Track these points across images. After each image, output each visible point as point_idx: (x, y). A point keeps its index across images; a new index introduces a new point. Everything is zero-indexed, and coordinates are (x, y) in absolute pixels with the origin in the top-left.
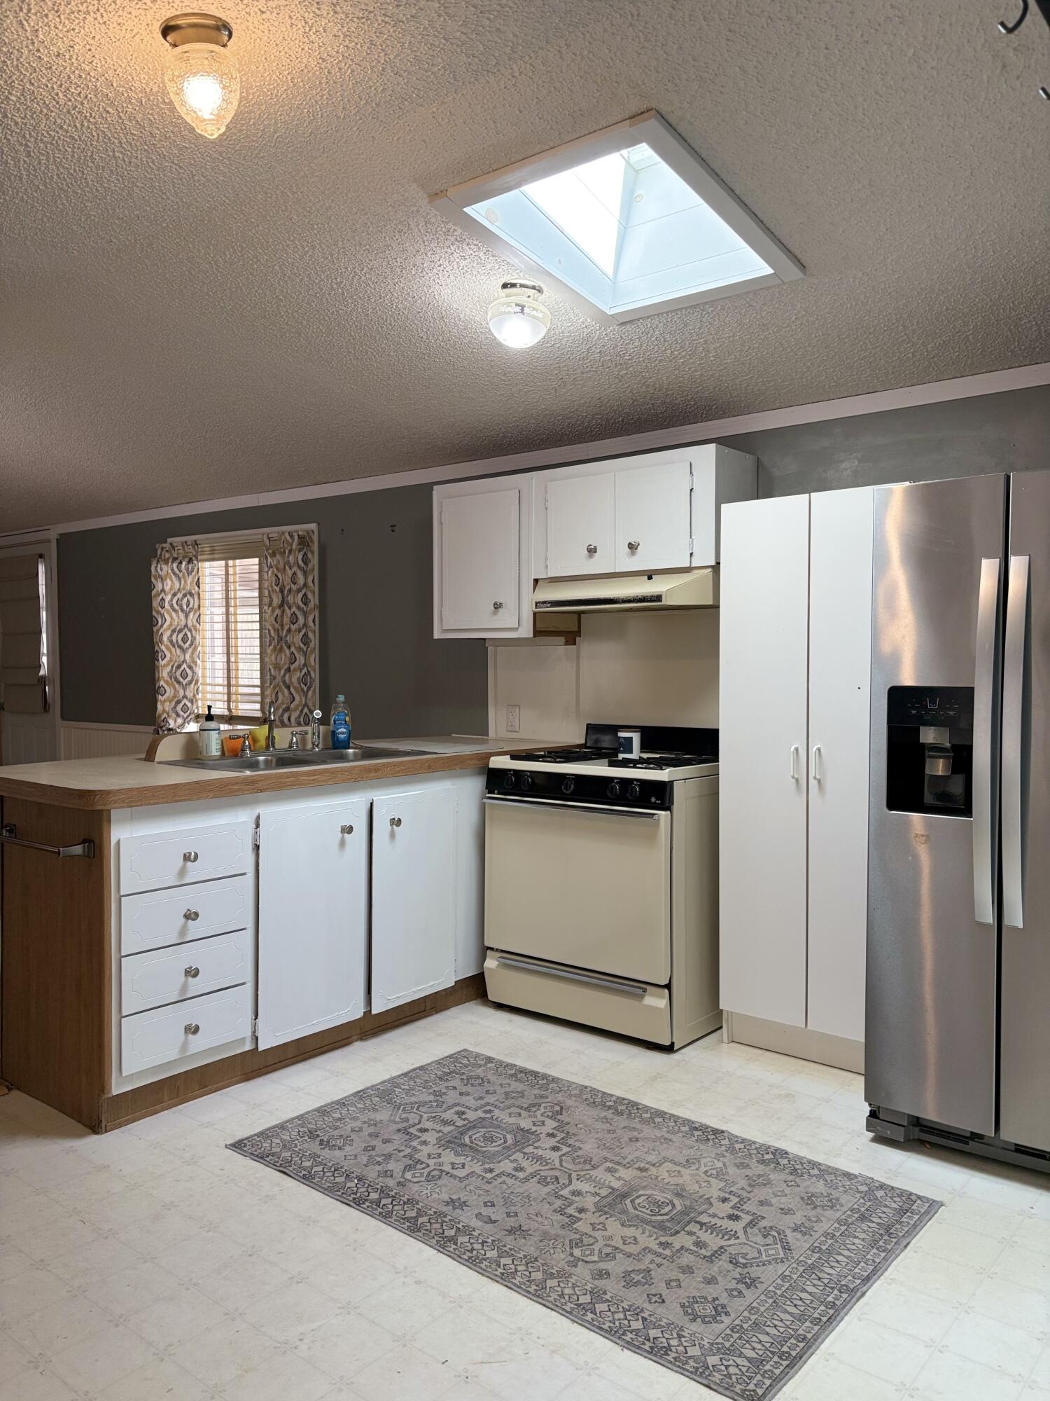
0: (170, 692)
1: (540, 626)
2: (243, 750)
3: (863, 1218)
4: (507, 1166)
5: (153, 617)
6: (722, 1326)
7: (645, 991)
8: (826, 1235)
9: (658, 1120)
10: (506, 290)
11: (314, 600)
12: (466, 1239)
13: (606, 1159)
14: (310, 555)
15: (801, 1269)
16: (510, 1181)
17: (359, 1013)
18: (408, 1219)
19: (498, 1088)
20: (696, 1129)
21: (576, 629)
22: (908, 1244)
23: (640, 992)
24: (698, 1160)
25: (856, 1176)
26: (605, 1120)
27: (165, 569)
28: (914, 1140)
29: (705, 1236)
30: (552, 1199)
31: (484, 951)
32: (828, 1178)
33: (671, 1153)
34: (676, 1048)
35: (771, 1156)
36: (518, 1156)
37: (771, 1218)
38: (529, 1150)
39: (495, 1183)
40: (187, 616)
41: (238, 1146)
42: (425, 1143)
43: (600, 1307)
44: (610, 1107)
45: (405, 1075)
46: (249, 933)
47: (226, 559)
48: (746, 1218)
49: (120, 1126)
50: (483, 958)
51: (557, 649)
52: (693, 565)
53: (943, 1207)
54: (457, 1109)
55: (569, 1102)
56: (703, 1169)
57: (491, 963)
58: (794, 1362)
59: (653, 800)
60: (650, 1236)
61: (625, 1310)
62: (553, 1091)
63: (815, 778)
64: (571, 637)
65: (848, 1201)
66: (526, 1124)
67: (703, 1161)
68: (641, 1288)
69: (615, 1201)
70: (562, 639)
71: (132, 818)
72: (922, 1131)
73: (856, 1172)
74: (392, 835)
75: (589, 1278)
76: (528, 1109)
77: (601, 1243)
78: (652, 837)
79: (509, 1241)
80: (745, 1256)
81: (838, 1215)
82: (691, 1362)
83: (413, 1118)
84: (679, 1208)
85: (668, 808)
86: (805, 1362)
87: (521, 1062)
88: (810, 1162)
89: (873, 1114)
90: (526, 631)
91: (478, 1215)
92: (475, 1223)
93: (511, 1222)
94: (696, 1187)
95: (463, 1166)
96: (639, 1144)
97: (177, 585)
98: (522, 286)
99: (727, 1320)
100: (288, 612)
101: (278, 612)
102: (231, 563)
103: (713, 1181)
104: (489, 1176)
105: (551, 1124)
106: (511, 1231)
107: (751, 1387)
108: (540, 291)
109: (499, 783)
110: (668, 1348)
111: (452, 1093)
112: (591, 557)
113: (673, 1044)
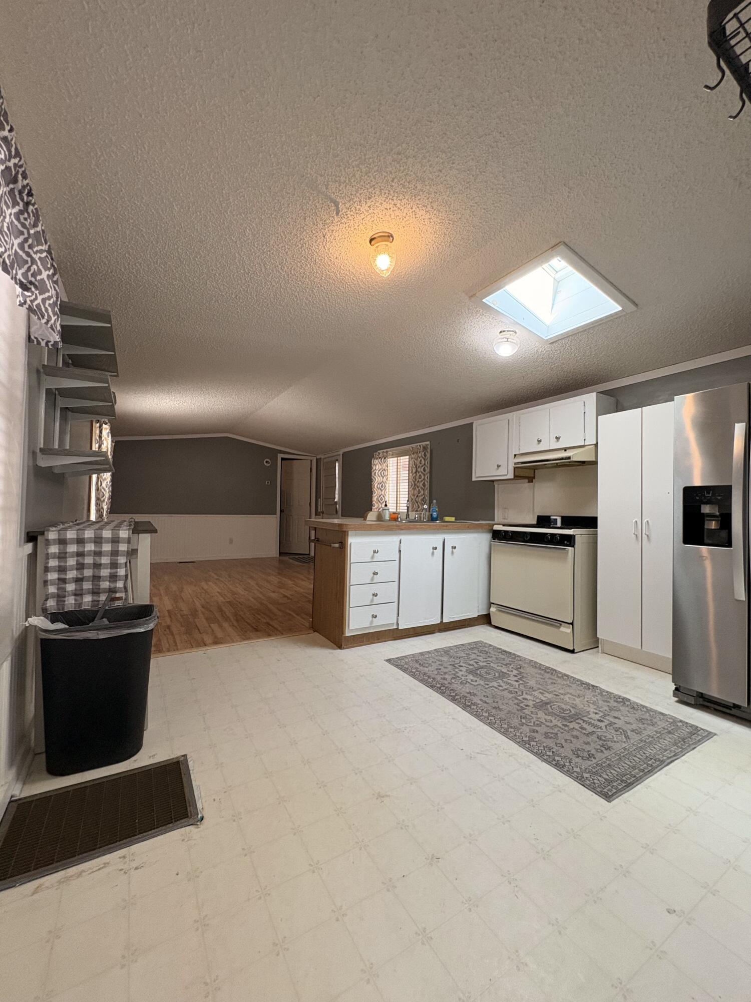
0: (376, 506)
1: (517, 474)
2: (398, 518)
3: (669, 732)
4: (495, 684)
5: (371, 479)
6: (592, 763)
7: (561, 625)
8: (649, 736)
9: (565, 677)
10: (501, 334)
11: (428, 470)
12: (475, 707)
13: (539, 689)
14: (426, 453)
15: (635, 748)
16: (496, 690)
17: (439, 622)
18: (452, 696)
19: (493, 656)
20: (584, 684)
21: (533, 476)
22: (695, 748)
23: (559, 625)
24: (584, 696)
25: (666, 715)
26: (540, 674)
27: (376, 462)
28: (700, 704)
29: (585, 726)
30: (513, 699)
31: (490, 604)
32: (651, 713)
33: (571, 691)
34: (576, 651)
35: (621, 700)
36: (500, 681)
37: (619, 723)
38: (505, 680)
39: (489, 689)
40: (383, 478)
41: (389, 661)
42: (461, 671)
43: (532, 743)
44: (543, 670)
45: (455, 646)
46: (397, 583)
47: (397, 457)
48: (607, 722)
49: (348, 648)
50: (490, 607)
51: (525, 484)
52: (586, 444)
53: (716, 736)
54: (476, 661)
55: (524, 665)
56: (586, 699)
57: (493, 609)
58: (629, 786)
59: (566, 542)
60: (558, 721)
61: (544, 747)
62: (517, 660)
63: (646, 534)
64: (531, 479)
65: (662, 724)
66: (504, 670)
67: (586, 697)
68: (552, 740)
69: (543, 705)
70: (527, 481)
71: (356, 535)
72: (704, 700)
73: (667, 713)
74: (452, 553)
75: (528, 731)
76: (506, 665)
77: (535, 719)
78: (565, 558)
79: (494, 711)
80: (605, 737)
81: (655, 729)
82: (575, 773)
83: (457, 661)
84: (573, 712)
85: (573, 546)
86: (635, 787)
87: (504, 648)
88: (641, 705)
89: (677, 689)
90: (511, 476)
91: (481, 700)
92: (479, 702)
93: (495, 705)
94: (582, 706)
95: (476, 681)
96: (555, 685)
97: (380, 467)
98: (508, 331)
99: (594, 761)
100: (418, 474)
101: (415, 475)
102: (399, 458)
103: (591, 705)
104: (487, 686)
105: (515, 672)
106: (494, 708)
107: (606, 790)
108: (515, 332)
109: (497, 536)
110: (564, 766)
111: (473, 655)
112: (539, 444)
113: (574, 649)
